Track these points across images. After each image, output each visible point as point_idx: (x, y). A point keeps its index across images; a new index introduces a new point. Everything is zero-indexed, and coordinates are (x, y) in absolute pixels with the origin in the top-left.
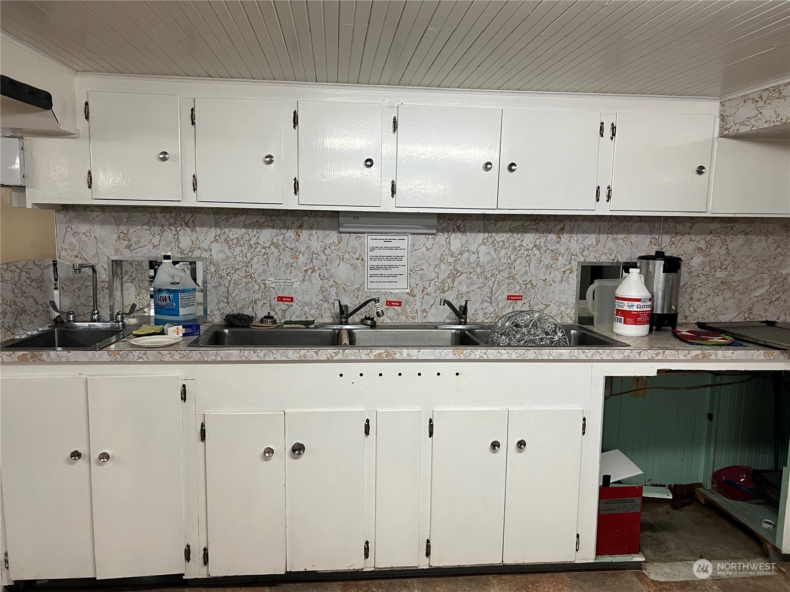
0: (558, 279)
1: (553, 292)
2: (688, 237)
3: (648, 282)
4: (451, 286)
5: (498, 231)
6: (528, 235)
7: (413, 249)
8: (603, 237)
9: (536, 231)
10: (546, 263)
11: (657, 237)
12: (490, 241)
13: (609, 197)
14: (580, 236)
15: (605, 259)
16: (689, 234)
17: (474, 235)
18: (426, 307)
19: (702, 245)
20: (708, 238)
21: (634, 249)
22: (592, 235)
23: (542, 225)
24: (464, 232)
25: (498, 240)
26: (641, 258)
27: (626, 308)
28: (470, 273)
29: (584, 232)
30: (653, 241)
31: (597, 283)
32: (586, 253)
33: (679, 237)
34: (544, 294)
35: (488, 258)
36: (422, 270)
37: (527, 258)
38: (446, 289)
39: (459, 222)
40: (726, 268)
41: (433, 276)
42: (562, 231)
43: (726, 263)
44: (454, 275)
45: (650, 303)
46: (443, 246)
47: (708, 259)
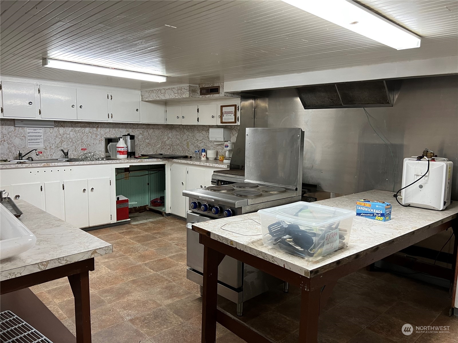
0: (98, 143)
1: (97, 147)
2: (137, 130)
3: (126, 143)
4: (61, 146)
5: (76, 127)
6: (87, 128)
7: (45, 133)
8: (111, 129)
9: (89, 127)
10: (93, 138)
11: (128, 129)
12: (74, 130)
13: (112, 117)
14: (104, 129)
15: (112, 136)
16: (137, 129)
17: (68, 128)
18: (52, 153)
19: (141, 132)
20: (143, 130)
21: (121, 133)
22: (107, 129)
23: (91, 125)
24: (64, 127)
25: (76, 130)
26: (123, 135)
27: (120, 150)
28: (68, 141)
29: (105, 128)
30: (127, 131)
31: (110, 143)
32: (106, 134)
33: (134, 130)
34: (94, 148)
35: (73, 136)
36: (50, 140)
37: (87, 136)
38: (59, 147)
39: (62, 124)
40: (149, 139)
41: (54, 142)
42: (98, 127)
43: (148, 137)
44: (62, 142)
45: (127, 148)
46: (57, 132)
47: (143, 136)
